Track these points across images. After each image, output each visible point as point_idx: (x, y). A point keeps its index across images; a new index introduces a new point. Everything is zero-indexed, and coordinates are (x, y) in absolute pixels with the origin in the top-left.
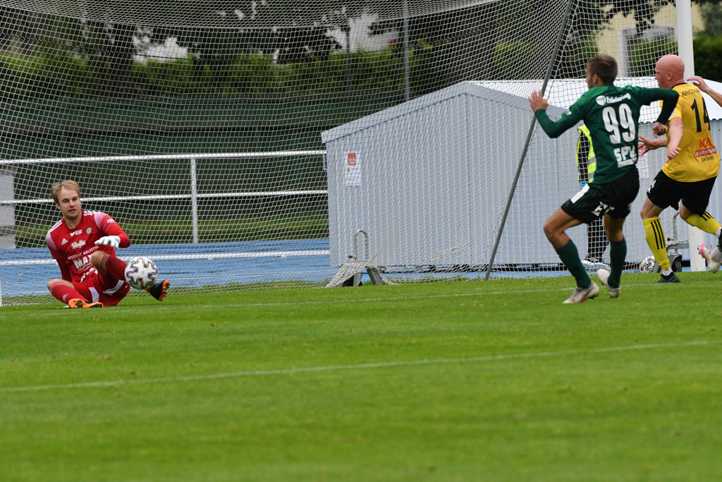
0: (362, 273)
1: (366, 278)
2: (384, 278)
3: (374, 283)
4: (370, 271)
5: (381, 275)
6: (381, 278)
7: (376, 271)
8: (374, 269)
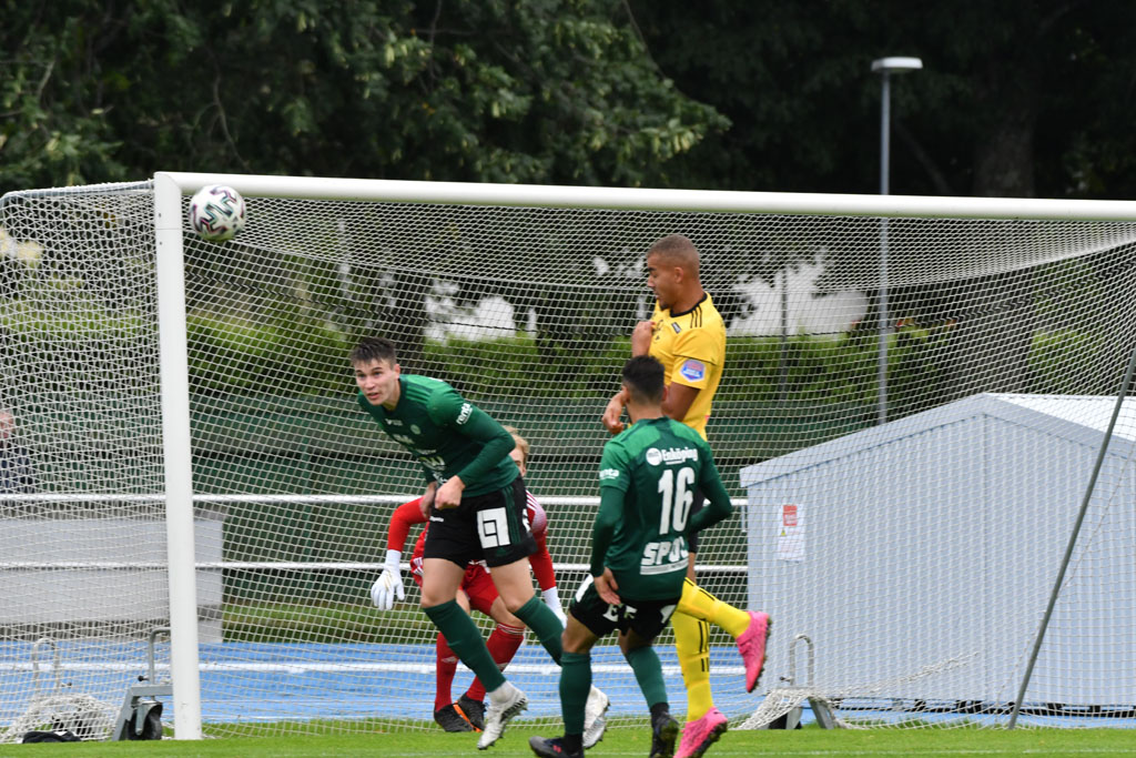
0: (802, 708)
1: (808, 717)
2: (840, 717)
3: (821, 724)
4: (815, 705)
5: (835, 713)
6: (833, 718)
7: (826, 706)
8: (822, 702)
